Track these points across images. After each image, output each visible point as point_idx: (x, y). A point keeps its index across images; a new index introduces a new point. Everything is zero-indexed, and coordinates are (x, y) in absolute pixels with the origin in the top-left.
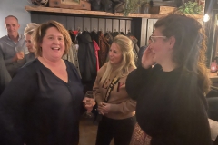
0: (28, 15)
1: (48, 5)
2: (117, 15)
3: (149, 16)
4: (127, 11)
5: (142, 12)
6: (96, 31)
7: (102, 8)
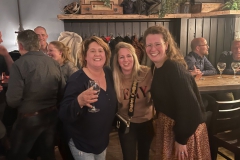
0: (62, 24)
1: (79, 13)
2: (152, 17)
3: (189, 15)
4: (163, 12)
5: (181, 11)
6: (130, 37)
7: (135, 11)
